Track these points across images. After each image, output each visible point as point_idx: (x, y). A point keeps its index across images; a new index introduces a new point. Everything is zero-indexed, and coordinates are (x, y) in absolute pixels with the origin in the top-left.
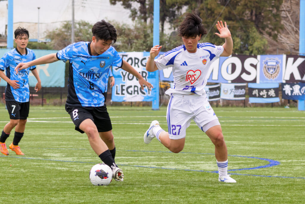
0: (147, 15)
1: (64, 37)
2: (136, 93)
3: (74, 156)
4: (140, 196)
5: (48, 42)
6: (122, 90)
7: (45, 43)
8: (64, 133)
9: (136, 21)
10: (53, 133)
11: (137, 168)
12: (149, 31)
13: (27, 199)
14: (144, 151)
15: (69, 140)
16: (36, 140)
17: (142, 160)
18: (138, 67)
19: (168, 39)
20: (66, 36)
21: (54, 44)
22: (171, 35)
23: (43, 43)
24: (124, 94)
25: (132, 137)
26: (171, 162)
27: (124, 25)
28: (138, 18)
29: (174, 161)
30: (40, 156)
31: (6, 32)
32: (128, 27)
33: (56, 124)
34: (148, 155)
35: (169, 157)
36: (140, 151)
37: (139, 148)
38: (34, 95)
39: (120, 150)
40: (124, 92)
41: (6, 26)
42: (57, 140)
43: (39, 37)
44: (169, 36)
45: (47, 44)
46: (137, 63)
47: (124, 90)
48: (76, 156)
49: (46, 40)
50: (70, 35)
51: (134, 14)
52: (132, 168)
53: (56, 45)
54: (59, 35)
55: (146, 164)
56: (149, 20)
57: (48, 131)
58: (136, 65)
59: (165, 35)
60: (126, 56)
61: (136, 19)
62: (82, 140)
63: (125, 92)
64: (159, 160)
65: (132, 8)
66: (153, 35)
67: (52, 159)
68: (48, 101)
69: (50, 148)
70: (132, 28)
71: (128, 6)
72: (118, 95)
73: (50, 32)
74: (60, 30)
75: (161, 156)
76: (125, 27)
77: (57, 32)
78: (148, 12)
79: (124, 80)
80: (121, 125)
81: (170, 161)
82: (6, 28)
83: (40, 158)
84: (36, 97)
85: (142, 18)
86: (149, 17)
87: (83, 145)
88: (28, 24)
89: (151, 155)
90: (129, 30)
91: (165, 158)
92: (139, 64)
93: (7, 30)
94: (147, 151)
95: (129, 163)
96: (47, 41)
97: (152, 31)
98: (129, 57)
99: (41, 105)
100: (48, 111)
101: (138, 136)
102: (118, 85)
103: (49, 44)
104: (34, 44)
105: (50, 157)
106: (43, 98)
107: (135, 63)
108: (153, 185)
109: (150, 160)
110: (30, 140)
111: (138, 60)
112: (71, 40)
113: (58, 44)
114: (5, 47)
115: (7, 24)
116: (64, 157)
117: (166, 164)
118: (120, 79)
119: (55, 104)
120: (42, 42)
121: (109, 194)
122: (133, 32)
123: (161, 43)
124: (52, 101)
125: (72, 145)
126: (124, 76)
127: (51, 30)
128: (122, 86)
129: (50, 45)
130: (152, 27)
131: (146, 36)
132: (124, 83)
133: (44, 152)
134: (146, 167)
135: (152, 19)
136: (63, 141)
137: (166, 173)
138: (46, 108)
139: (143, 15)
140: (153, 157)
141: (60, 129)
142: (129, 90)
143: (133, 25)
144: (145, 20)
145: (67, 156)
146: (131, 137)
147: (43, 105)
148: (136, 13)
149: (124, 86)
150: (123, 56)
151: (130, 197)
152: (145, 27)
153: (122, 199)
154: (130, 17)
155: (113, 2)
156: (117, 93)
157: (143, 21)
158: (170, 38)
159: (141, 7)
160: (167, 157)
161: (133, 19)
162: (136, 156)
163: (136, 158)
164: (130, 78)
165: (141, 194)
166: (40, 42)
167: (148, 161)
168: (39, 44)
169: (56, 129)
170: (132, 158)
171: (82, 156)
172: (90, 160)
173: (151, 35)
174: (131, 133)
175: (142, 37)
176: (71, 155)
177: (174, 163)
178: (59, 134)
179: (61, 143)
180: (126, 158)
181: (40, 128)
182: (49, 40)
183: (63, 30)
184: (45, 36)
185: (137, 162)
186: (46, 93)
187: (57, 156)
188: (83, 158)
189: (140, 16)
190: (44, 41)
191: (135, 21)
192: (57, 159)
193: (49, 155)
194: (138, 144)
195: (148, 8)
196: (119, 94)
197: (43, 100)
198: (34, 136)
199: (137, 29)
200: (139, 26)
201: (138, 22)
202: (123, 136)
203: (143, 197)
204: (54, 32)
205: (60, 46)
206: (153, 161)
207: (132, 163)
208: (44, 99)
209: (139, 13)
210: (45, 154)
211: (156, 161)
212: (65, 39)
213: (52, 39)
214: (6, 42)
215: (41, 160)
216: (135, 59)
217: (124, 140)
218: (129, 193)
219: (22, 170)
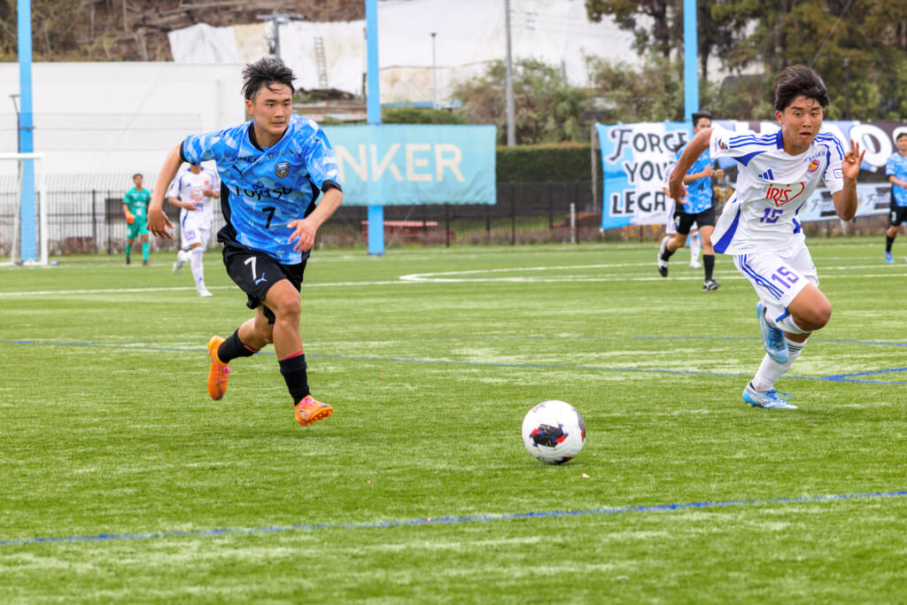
0: (670, 43)
1: (492, 95)
2: (660, 207)
3: (519, 353)
4: (665, 435)
5: (457, 109)
6: (629, 202)
7: (450, 110)
8: (495, 305)
9: (647, 56)
10: (472, 305)
11: (658, 375)
12: (675, 77)
13: (420, 447)
14: (671, 339)
15: (507, 319)
16: (435, 321)
17: (668, 358)
18: (661, 152)
19: (718, 93)
20: (496, 92)
21: (469, 111)
22: (724, 84)
23: (447, 111)
24: (632, 211)
25: (644, 309)
26: (731, 361)
27: (621, 64)
28: (651, 50)
29: (735, 358)
30: (445, 355)
31: (364, 88)
32: (630, 70)
33: (479, 285)
34: (681, 347)
35: (727, 349)
36: (662, 338)
37: (659, 331)
38: (428, 224)
39: (620, 336)
40: (632, 207)
41: (364, 75)
42: (483, 319)
43: (435, 96)
44: (719, 85)
45: (454, 111)
46: (658, 144)
47: (633, 202)
48: (524, 353)
49: (452, 103)
50: (504, 91)
51: (641, 41)
52: (647, 374)
53: (473, 112)
54: (479, 91)
55: (675, 366)
56: (673, 53)
57: (461, 301)
58: (656, 148)
59: (712, 84)
60: (630, 131)
61: (647, 51)
62: (535, 318)
63: (634, 207)
64: (703, 355)
65: (637, 28)
66: (684, 86)
67: (473, 360)
68: (459, 237)
69: (466, 337)
70: (638, 71)
71: (629, 24)
72: (617, 215)
73: (460, 86)
74: (482, 80)
75: (710, 347)
76: (623, 69)
77: (476, 84)
78: (672, 36)
79: (633, 180)
80: (620, 282)
81: (729, 357)
82: (364, 80)
83: (445, 359)
84: (433, 228)
85: (660, 49)
86: (674, 46)
87: (538, 329)
88: (413, 71)
89: (687, 347)
90: (632, 75)
91: (718, 350)
92: (662, 145)
93: (366, 84)
94: (678, 338)
95: (639, 364)
96: (454, 106)
97: (682, 76)
98: (635, 132)
99: (444, 246)
100: (461, 257)
101: (658, 305)
102: (618, 194)
103: (458, 111)
104: (425, 112)
105: (467, 356)
106: (448, 227)
107: (652, 146)
108: (692, 412)
109: (685, 357)
110: (423, 322)
111: (658, 138)
112: (505, 101)
113: (477, 112)
114: (364, 122)
115: (365, 70)
116: (500, 355)
117: (718, 364)
118: (621, 179)
119: (475, 242)
120: (443, 109)
121: (597, 434)
122: (641, 79)
123: (704, 102)
124: (470, 234)
125: (515, 329)
126: (632, 173)
127: (463, 81)
128: (628, 195)
129: (461, 114)
130: (681, 68)
131: (670, 88)
132: (633, 187)
133: (454, 347)
134: (677, 373)
135: (682, 50)
136: (494, 322)
137: (720, 384)
138: (455, 250)
139: (660, 43)
140: (691, 350)
141: (488, 296)
142: (645, 203)
143: (639, 65)
144: (667, 53)
145: (503, 353)
146: (641, 309)
147: (448, 244)
148: (646, 38)
149: (633, 193)
150: (622, 132)
151: (644, 439)
152: (667, 69)
153: (625, 443)
154: (633, 47)
155: (595, 15)
156: (615, 211)
157: (661, 55)
158: (722, 91)
159: (655, 26)
160: (721, 350)
161: (641, 52)
162: (654, 350)
163: (654, 353)
164: (647, 176)
165: (668, 431)
166: (439, 108)
167: (679, 358)
168: (437, 112)
169: (481, 296)
170: (646, 353)
171: (538, 353)
172: (554, 360)
173: (680, 84)
174: (642, 299)
175: (662, 89)
176: (514, 350)
177: (737, 361)
178: (486, 305)
179: (491, 325)
180: (634, 353)
181: (443, 294)
182: (457, 104)
183: (490, 79)
184: (450, 94)
185: (657, 362)
186: (456, 217)
187: (481, 355)
188: (539, 355)
189: (655, 44)
190: (447, 105)
191: (643, 57)
192: (482, 361)
193: (464, 351)
194: (657, 322)
195: (673, 27)
196: (620, 212)
197: (448, 233)
198: (430, 311)
199: (649, 73)
200: (653, 65)
201: (650, 57)
202: (624, 306)
203: (670, 438)
204: (468, 85)
205: (482, 116)
206: (692, 359)
207: (646, 364)
208: (451, 230)
209: (652, 38)
210: (457, 351)
211: (698, 358)
212: (492, 100)
213: (465, 100)
214: (364, 110)
215: (447, 364)
216: (651, 136)
217: (626, 314)
218: (641, 428)
219: (408, 386)
